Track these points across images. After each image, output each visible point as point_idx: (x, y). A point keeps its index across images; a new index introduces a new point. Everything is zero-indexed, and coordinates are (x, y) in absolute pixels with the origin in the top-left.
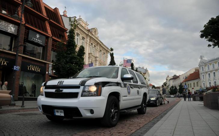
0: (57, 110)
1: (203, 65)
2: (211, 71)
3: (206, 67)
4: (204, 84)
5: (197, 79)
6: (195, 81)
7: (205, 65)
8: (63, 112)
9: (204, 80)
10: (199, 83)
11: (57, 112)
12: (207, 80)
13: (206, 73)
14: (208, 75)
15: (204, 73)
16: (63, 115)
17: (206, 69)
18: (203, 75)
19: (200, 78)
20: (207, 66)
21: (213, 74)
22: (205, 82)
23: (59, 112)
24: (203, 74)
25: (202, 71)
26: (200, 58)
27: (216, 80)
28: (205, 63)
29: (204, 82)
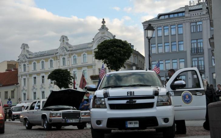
0: (131, 122)
1: (25, 62)
2: (38, 74)
3: (30, 65)
4: (25, 94)
5: (13, 84)
6: (9, 89)
7: (30, 62)
8: (138, 123)
9: (26, 88)
10: (15, 92)
11: (130, 123)
12: (31, 87)
13: (30, 75)
14: (32, 80)
15: (26, 75)
16: (137, 126)
17: (30, 68)
18: (25, 79)
19: (18, 84)
20: (33, 63)
21: (41, 78)
22: (26, 91)
23: (133, 123)
24: (24, 77)
25: (23, 70)
26: (21, 48)
27: (45, 88)
28: (29, 58)
29: (24, 92)
